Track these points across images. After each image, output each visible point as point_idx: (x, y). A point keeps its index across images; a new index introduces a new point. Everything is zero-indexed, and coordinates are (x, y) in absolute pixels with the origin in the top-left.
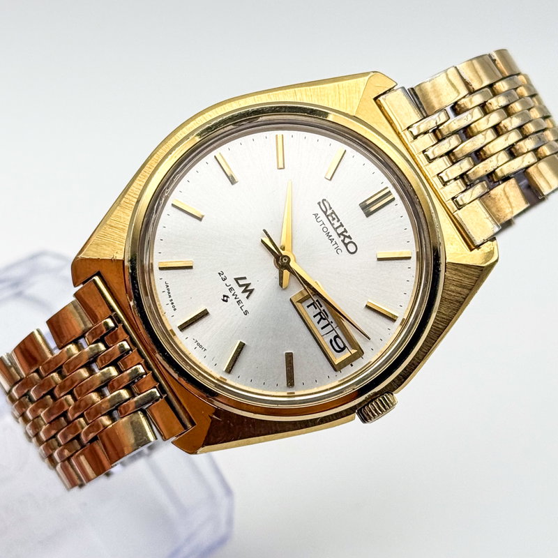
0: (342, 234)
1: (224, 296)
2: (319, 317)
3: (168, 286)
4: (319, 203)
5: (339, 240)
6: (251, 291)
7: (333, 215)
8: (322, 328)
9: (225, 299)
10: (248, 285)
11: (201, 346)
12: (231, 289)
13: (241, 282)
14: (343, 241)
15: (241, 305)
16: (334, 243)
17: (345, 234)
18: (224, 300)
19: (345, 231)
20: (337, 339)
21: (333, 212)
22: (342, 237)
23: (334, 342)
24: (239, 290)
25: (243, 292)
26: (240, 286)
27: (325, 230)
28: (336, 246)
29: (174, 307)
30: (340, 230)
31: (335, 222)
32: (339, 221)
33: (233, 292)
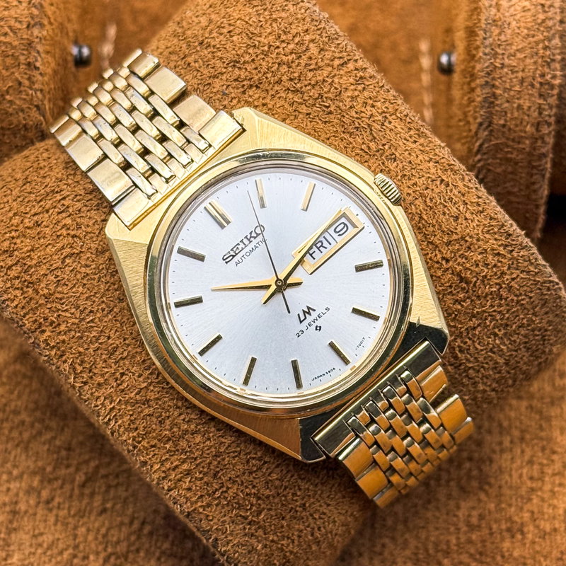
0: (249, 240)
1: (316, 329)
2: (321, 248)
3: (316, 378)
4: (226, 263)
5: (254, 242)
6: (309, 308)
7: (235, 249)
8: (330, 244)
9: (318, 328)
10: (304, 312)
11: (361, 343)
12: (310, 325)
13: (302, 318)
14: (255, 238)
15: (322, 314)
16: (258, 245)
17: (249, 237)
18: (320, 330)
19: (246, 237)
20: (337, 230)
21: (232, 250)
22: (252, 239)
23: (341, 233)
24: (309, 319)
25: (310, 315)
26: (306, 318)
27: (248, 254)
28: (260, 243)
29: (332, 370)
30: (246, 242)
31: (240, 247)
32: (238, 244)
33: (312, 323)
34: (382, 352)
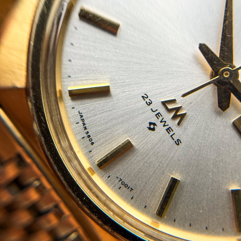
1: (151, 124)
3: (82, 116)
6: (183, 116)
9: (152, 127)
10: (178, 109)
11: (126, 186)
12: (158, 115)
13: (170, 107)
15: (171, 133)
18: (150, 129)
24: (167, 116)
26: (170, 111)
29: (91, 140)
33: (161, 118)
34: (110, 214)
